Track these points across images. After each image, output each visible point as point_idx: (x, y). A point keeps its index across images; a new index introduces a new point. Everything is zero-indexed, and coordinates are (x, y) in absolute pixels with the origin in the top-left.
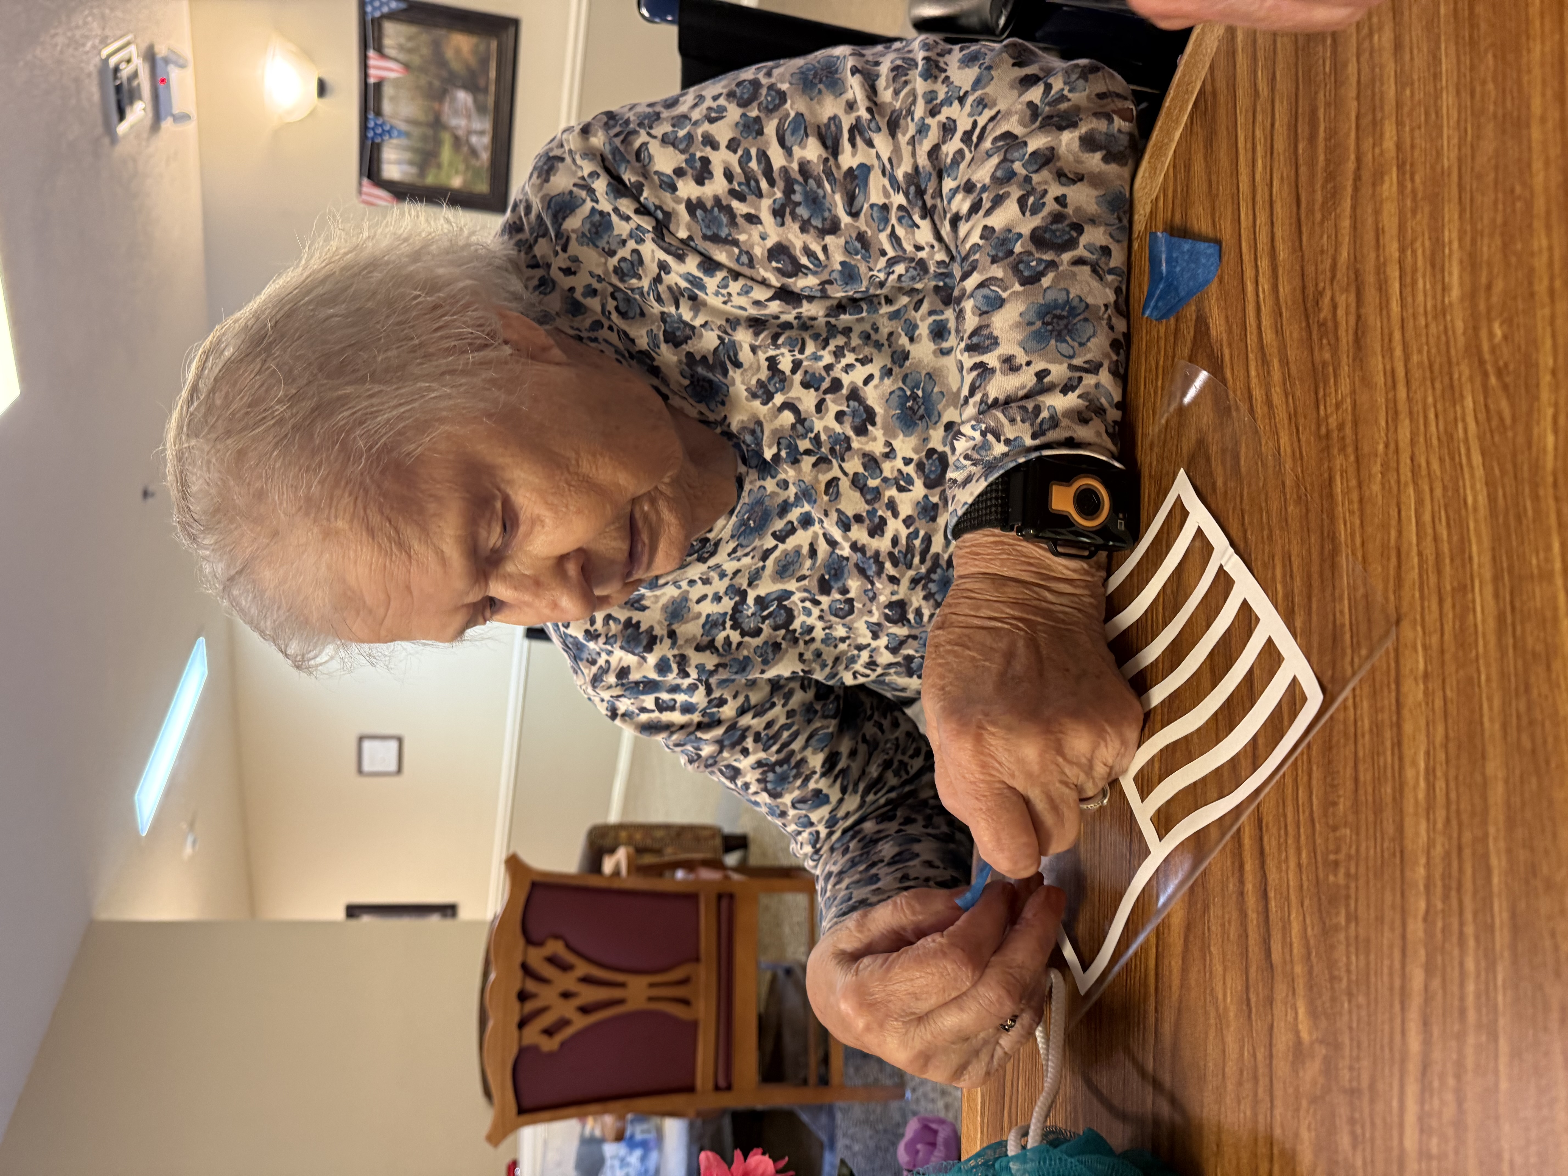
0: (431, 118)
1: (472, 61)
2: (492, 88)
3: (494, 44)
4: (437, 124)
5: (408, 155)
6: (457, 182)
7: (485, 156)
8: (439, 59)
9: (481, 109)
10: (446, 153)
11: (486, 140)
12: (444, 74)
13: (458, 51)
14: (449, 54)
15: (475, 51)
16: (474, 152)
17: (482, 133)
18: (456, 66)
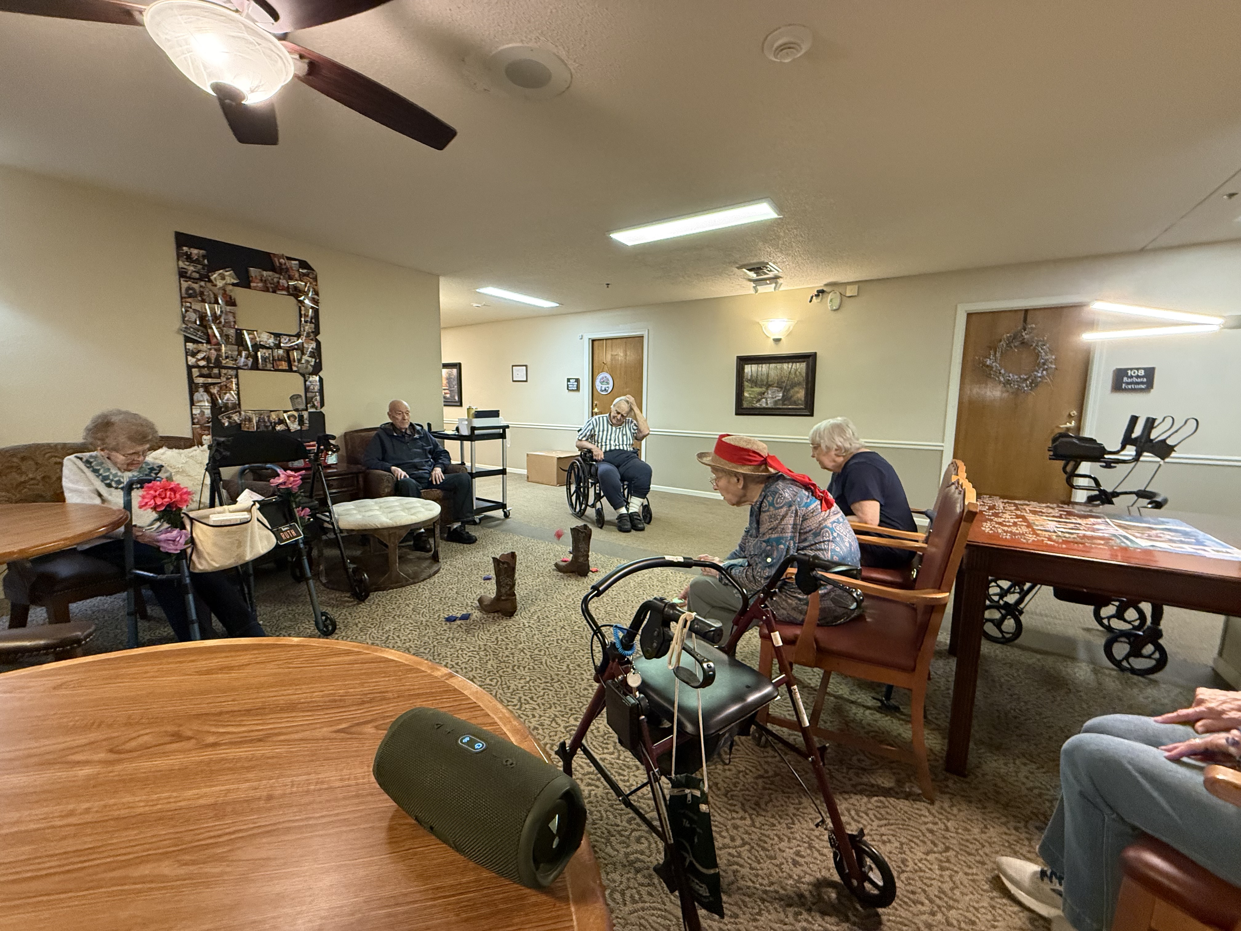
0: (770, 383)
1: (795, 398)
2: (784, 407)
3: (802, 407)
4: (768, 386)
5: (755, 375)
6: (746, 394)
7: (758, 405)
8: (793, 385)
9: (776, 402)
10: (757, 390)
11: (764, 405)
12: (788, 387)
13: (798, 392)
14: (796, 389)
15: (798, 399)
16: (759, 400)
17: (767, 403)
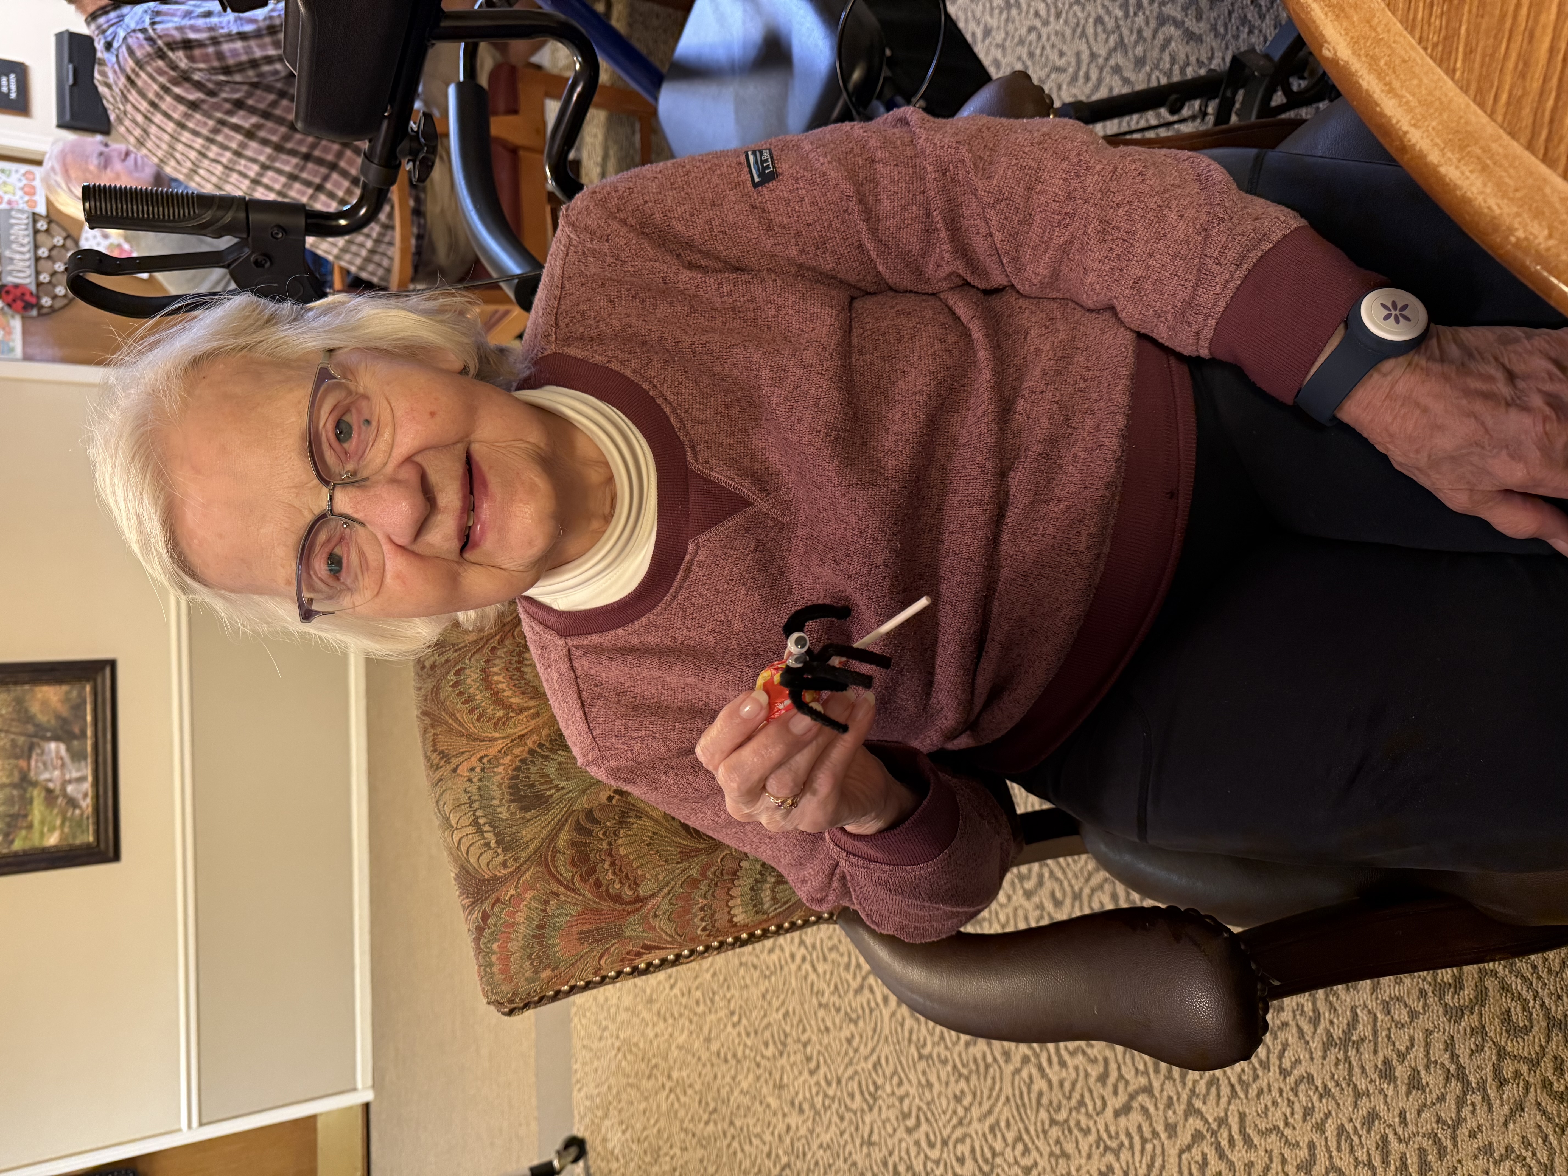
0: (16, 778)
1: (63, 710)
2: (89, 732)
3: (88, 688)
4: (25, 781)
6: (52, 840)
7: (87, 804)
8: (24, 716)
9: (77, 756)
10: (37, 811)
11: (87, 786)
12: (30, 728)
13: (45, 703)
14: (35, 708)
15: (66, 700)
16: (72, 803)
17: (81, 780)
18: (42, 718)
